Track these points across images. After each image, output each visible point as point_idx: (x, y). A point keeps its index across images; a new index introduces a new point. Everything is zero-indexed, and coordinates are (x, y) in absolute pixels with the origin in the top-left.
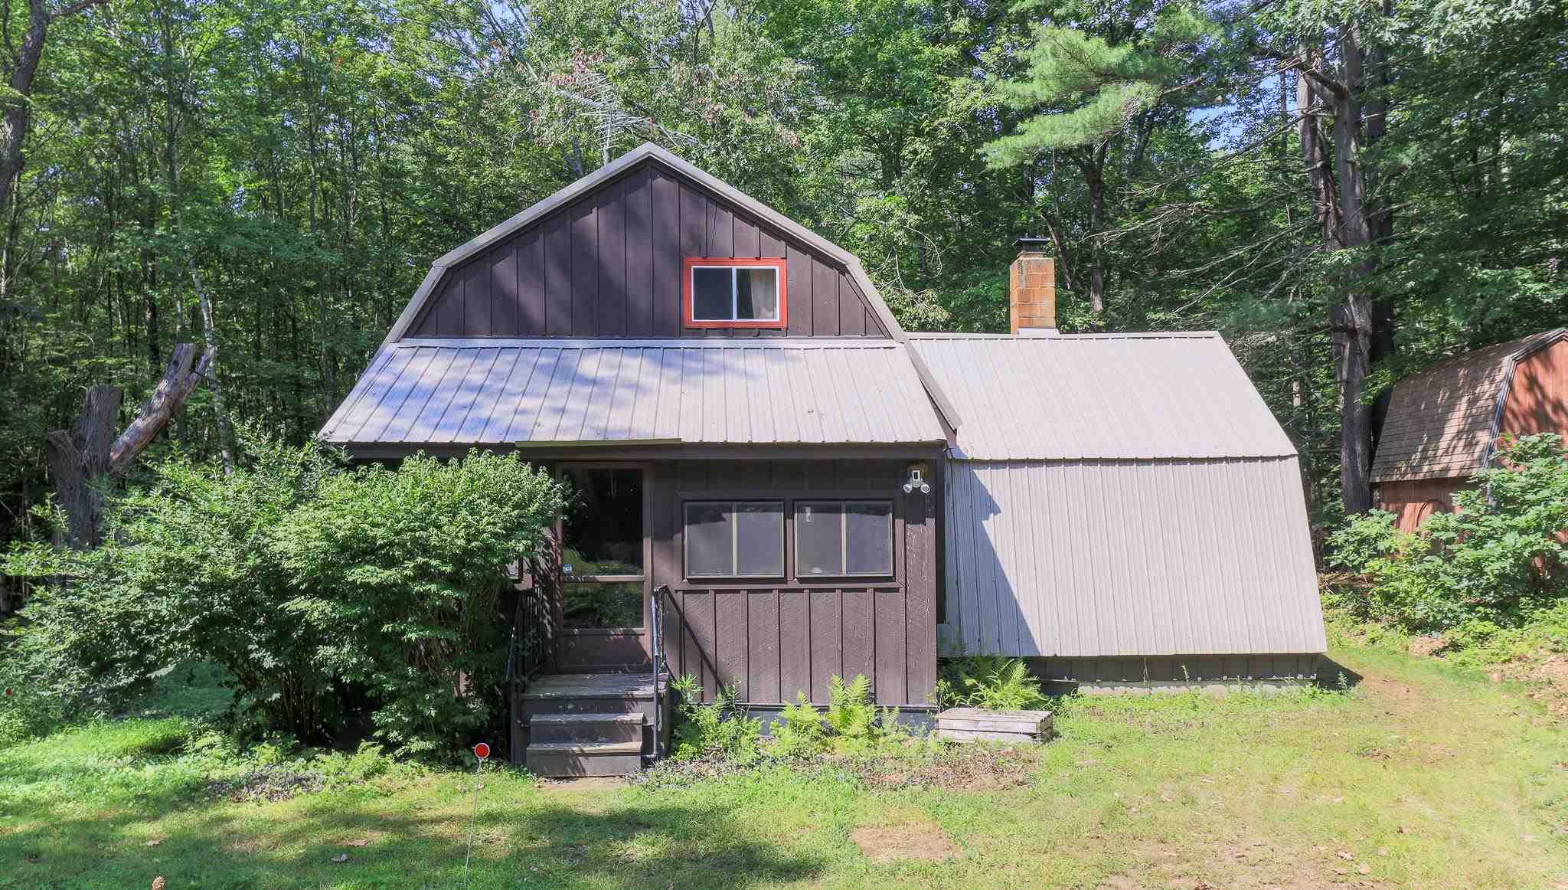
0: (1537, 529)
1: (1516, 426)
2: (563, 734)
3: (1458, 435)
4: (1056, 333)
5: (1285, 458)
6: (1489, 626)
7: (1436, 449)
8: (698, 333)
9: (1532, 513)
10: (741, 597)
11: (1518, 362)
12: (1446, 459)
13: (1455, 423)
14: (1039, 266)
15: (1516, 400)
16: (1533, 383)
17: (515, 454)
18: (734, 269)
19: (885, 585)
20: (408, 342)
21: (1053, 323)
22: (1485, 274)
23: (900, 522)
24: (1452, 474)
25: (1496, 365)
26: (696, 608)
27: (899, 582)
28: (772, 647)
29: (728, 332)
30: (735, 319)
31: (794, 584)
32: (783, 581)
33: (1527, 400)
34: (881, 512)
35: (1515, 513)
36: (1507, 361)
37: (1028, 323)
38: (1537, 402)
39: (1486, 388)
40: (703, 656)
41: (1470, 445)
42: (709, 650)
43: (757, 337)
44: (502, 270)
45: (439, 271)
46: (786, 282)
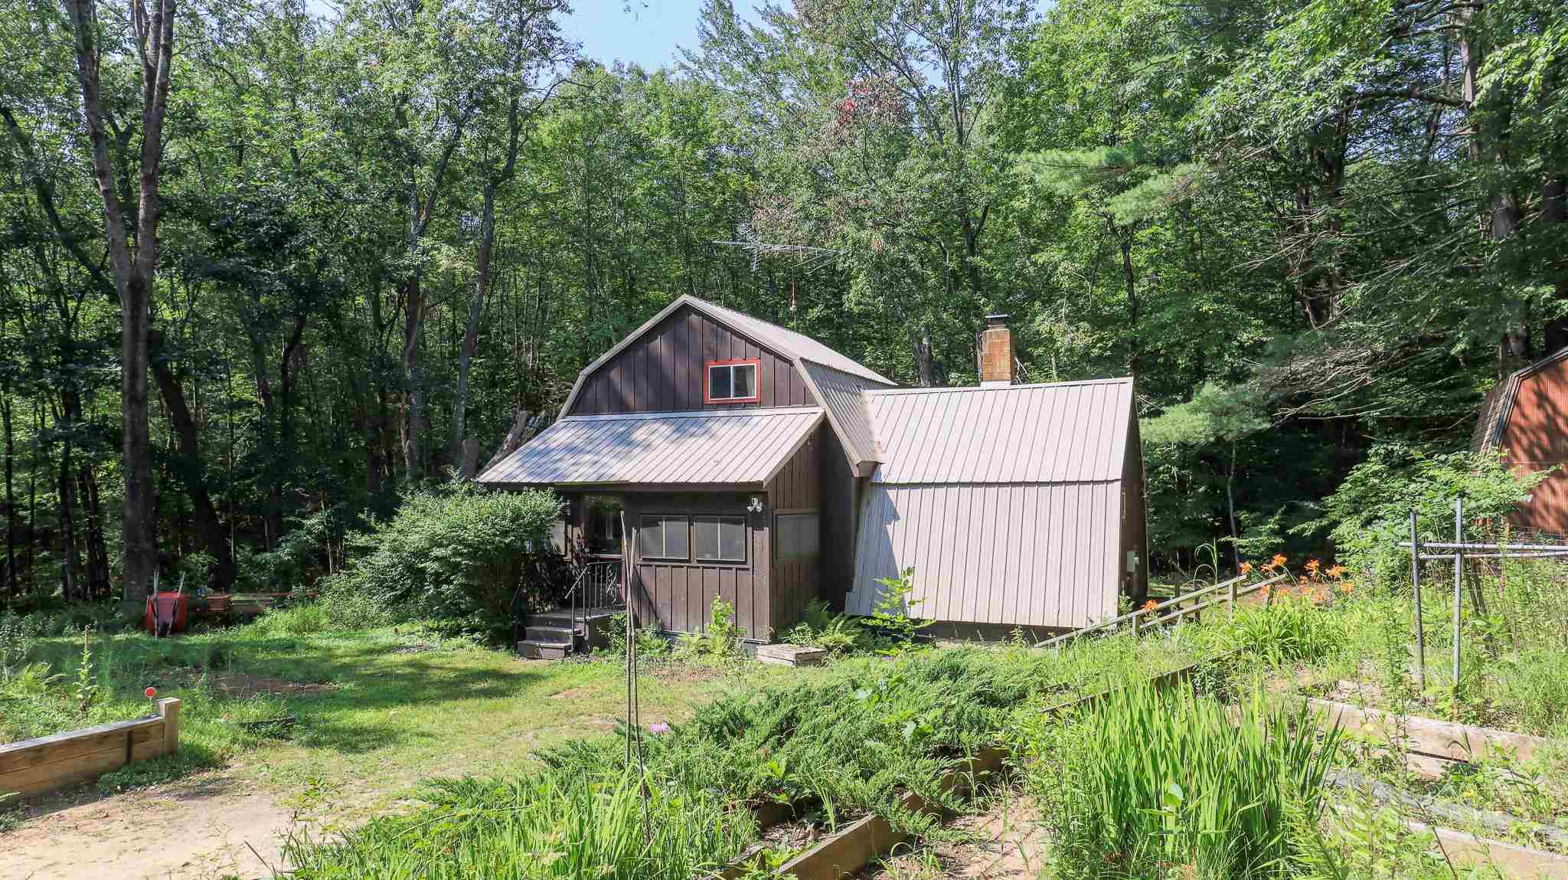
1: (1525, 442)
2: (538, 637)
4: (1009, 384)
10: (667, 571)
15: (1523, 415)
16: (1542, 399)
17: (550, 490)
18: (732, 366)
19: (741, 566)
20: (570, 418)
23: (750, 529)
25: (1501, 383)
26: (646, 575)
27: (749, 565)
28: (684, 599)
31: (695, 564)
32: (689, 561)
33: (1536, 416)
34: (738, 522)
36: (1512, 378)
37: (992, 377)
38: (1548, 416)
40: (650, 603)
42: (653, 598)
43: (744, 408)
44: (615, 374)
45: (584, 378)
46: (759, 372)
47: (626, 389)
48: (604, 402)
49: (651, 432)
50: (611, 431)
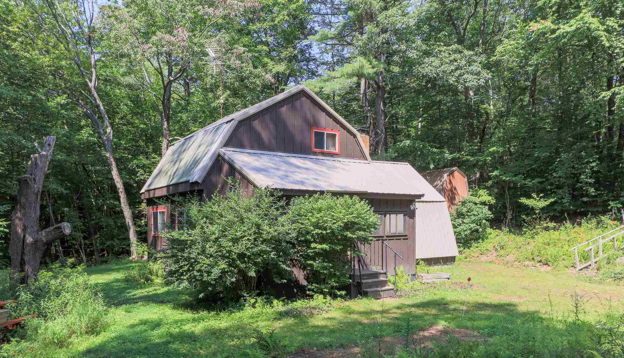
5: (443, 202)
8: (315, 153)
11: (448, 176)
18: (325, 132)
19: (405, 237)
23: (408, 219)
25: (442, 176)
27: (408, 237)
29: (323, 154)
30: (326, 150)
31: (385, 238)
32: (383, 237)
36: (445, 175)
43: (332, 156)
44: (256, 124)
45: (237, 122)
46: (340, 139)
47: (265, 135)
48: (246, 141)
49: (304, 164)
50: (275, 160)
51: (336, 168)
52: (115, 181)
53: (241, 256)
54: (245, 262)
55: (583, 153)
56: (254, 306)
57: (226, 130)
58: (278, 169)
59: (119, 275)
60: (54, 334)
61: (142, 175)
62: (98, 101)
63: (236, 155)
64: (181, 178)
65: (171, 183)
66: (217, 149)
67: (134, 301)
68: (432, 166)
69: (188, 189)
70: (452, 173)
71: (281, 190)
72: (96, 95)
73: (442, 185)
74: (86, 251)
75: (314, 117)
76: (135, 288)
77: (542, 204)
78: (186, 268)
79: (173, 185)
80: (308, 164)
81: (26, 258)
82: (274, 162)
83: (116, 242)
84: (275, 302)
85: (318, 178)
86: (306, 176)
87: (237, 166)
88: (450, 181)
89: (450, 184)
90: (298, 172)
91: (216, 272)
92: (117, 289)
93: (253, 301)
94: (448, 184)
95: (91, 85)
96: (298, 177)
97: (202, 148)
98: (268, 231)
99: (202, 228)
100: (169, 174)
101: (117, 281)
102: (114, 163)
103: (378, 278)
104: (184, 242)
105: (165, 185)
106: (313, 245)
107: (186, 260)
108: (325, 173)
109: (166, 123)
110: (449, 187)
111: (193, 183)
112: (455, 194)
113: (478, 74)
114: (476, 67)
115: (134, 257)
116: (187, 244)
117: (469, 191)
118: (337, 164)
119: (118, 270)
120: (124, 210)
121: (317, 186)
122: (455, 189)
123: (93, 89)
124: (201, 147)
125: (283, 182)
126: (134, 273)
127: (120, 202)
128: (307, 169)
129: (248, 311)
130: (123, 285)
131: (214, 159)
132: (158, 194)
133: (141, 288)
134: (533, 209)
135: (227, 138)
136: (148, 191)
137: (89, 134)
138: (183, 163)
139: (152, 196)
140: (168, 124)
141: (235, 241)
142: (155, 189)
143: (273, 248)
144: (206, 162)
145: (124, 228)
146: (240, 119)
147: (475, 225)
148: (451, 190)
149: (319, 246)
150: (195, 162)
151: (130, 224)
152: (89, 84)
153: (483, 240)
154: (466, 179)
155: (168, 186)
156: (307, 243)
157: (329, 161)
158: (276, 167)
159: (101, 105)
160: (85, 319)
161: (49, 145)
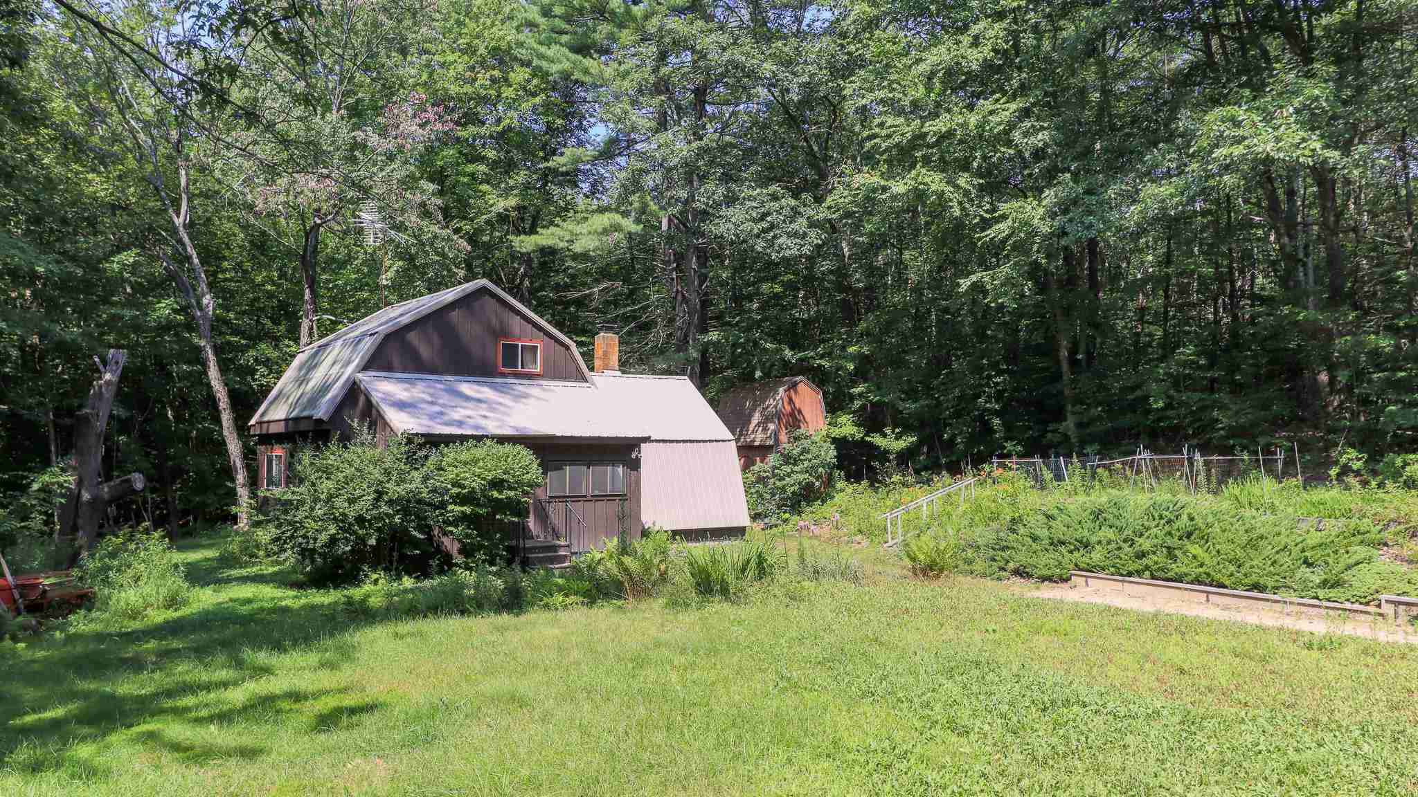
0: (807, 472)
3: (759, 424)
4: (619, 373)
5: (729, 441)
6: (787, 516)
7: (747, 431)
8: (503, 375)
9: (806, 464)
11: (786, 390)
12: (753, 436)
13: (756, 418)
14: (612, 339)
15: (784, 408)
21: (617, 368)
22: (768, 345)
24: (757, 444)
25: (776, 392)
29: (517, 375)
30: (519, 369)
35: (795, 464)
36: (781, 390)
37: (606, 367)
38: (792, 410)
39: (771, 402)
41: (765, 430)
43: (529, 379)
44: (413, 337)
45: (382, 336)
46: (543, 351)
47: (425, 351)
48: (396, 361)
49: (479, 392)
50: (435, 388)
51: (526, 396)
52: (215, 389)
53: (360, 520)
54: (365, 527)
55: (985, 361)
56: (376, 582)
57: (369, 344)
58: (432, 403)
59: (211, 553)
60: (128, 604)
61: (264, 376)
62: (189, 249)
63: (377, 383)
64: (304, 409)
65: (292, 415)
66: (352, 373)
67: (228, 581)
68: (758, 374)
69: (311, 428)
70: (794, 386)
71: (422, 435)
72: (186, 239)
73: (776, 407)
74: (153, 513)
75: (501, 323)
76: (231, 567)
77: (901, 444)
78: (289, 534)
79: (293, 419)
80: (487, 392)
81: (80, 522)
82: (431, 391)
83: (211, 499)
84: (405, 578)
85: (487, 414)
86: (469, 412)
87: (374, 402)
88: (790, 399)
89: (789, 404)
90: (461, 407)
91: (323, 538)
92: (205, 570)
93: (375, 576)
94: (785, 404)
95: (179, 221)
96: (456, 415)
97: (337, 367)
98: (394, 490)
99: (313, 484)
100: (290, 401)
101: (207, 560)
102: (211, 357)
103: (556, 551)
104: (290, 502)
105: (283, 417)
106: (450, 507)
107: (290, 524)
108: (505, 406)
109: (307, 291)
110: (788, 408)
111: (316, 420)
112: (800, 421)
113: (804, 235)
114: (800, 224)
115: (242, 525)
116: (292, 504)
117: (826, 417)
118: (535, 391)
119: (209, 546)
120: (227, 441)
121: (483, 428)
122: (800, 412)
123: (181, 229)
124: (335, 367)
125: (431, 423)
126: (234, 547)
127: (221, 426)
128: (479, 401)
129: (367, 587)
130: (215, 564)
131: (348, 386)
132: (274, 429)
133: (241, 567)
134: (887, 452)
135: (366, 359)
136: (260, 423)
137: (172, 309)
138: (311, 384)
139: (264, 432)
140: (312, 291)
141: (352, 501)
142: (269, 422)
143: (398, 511)
144: (336, 391)
145: (228, 472)
146: (388, 331)
147: (807, 476)
148: (792, 414)
149: (458, 508)
150: (324, 389)
151: (239, 464)
152: (175, 219)
153: (824, 501)
154: (820, 396)
155: (286, 420)
156: (443, 505)
157: (520, 386)
158: (430, 399)
159: (195, 256)
160: (163, 591)
161: (117, 363)
